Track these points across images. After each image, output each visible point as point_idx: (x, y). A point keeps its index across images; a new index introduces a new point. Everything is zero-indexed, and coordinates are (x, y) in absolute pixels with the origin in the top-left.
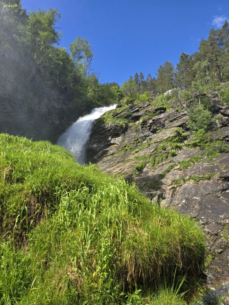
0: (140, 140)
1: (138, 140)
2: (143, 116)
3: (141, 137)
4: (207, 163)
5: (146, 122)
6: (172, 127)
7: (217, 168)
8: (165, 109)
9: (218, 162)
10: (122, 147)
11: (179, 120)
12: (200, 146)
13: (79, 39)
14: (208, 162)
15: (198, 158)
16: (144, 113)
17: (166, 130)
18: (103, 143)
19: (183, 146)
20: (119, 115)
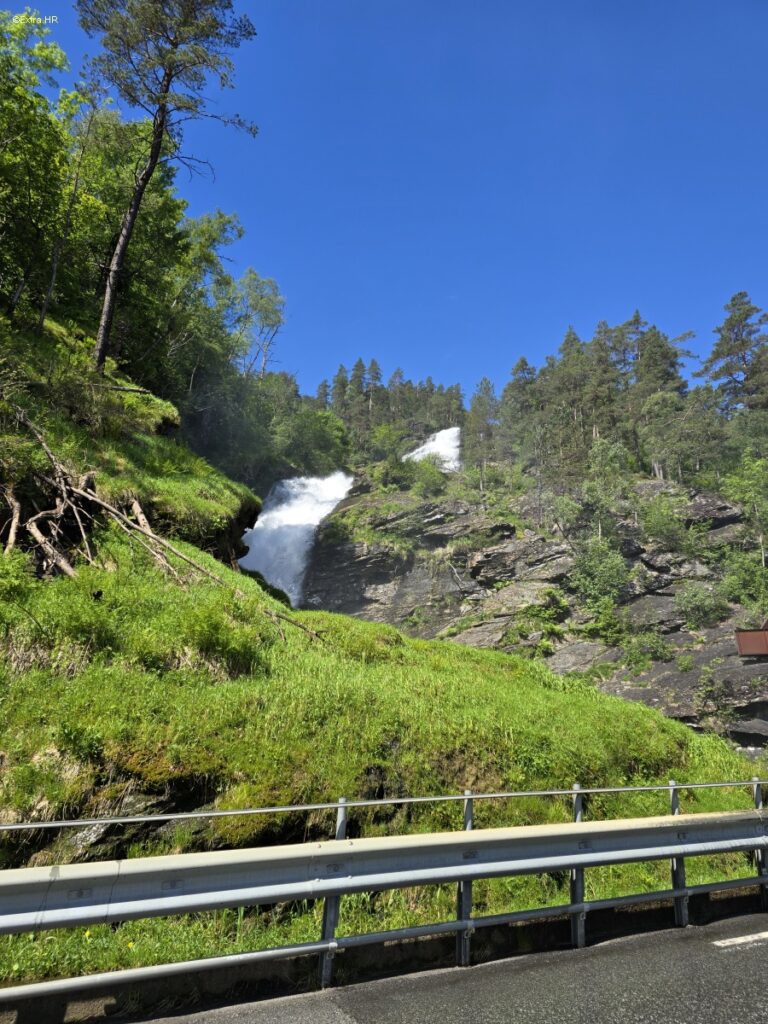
0: (448, 600)
1: (442, 599)
2: (457, 538)
3: (451, 594)
4: (629, 683)
5: (465, 555)
6: (532, 580)
7: (658, 697)
8: (512, 530)
9: (655, 683)
10: (403, 612)
11: (550, 563)
12: (605, 637)
13: (253, 276)
14: (631, 680)
15: (608, 667)
16: (458, 529)
17: (521, 584)
18: (341, 594)
19: (566, 632)
20: (389, 526)
